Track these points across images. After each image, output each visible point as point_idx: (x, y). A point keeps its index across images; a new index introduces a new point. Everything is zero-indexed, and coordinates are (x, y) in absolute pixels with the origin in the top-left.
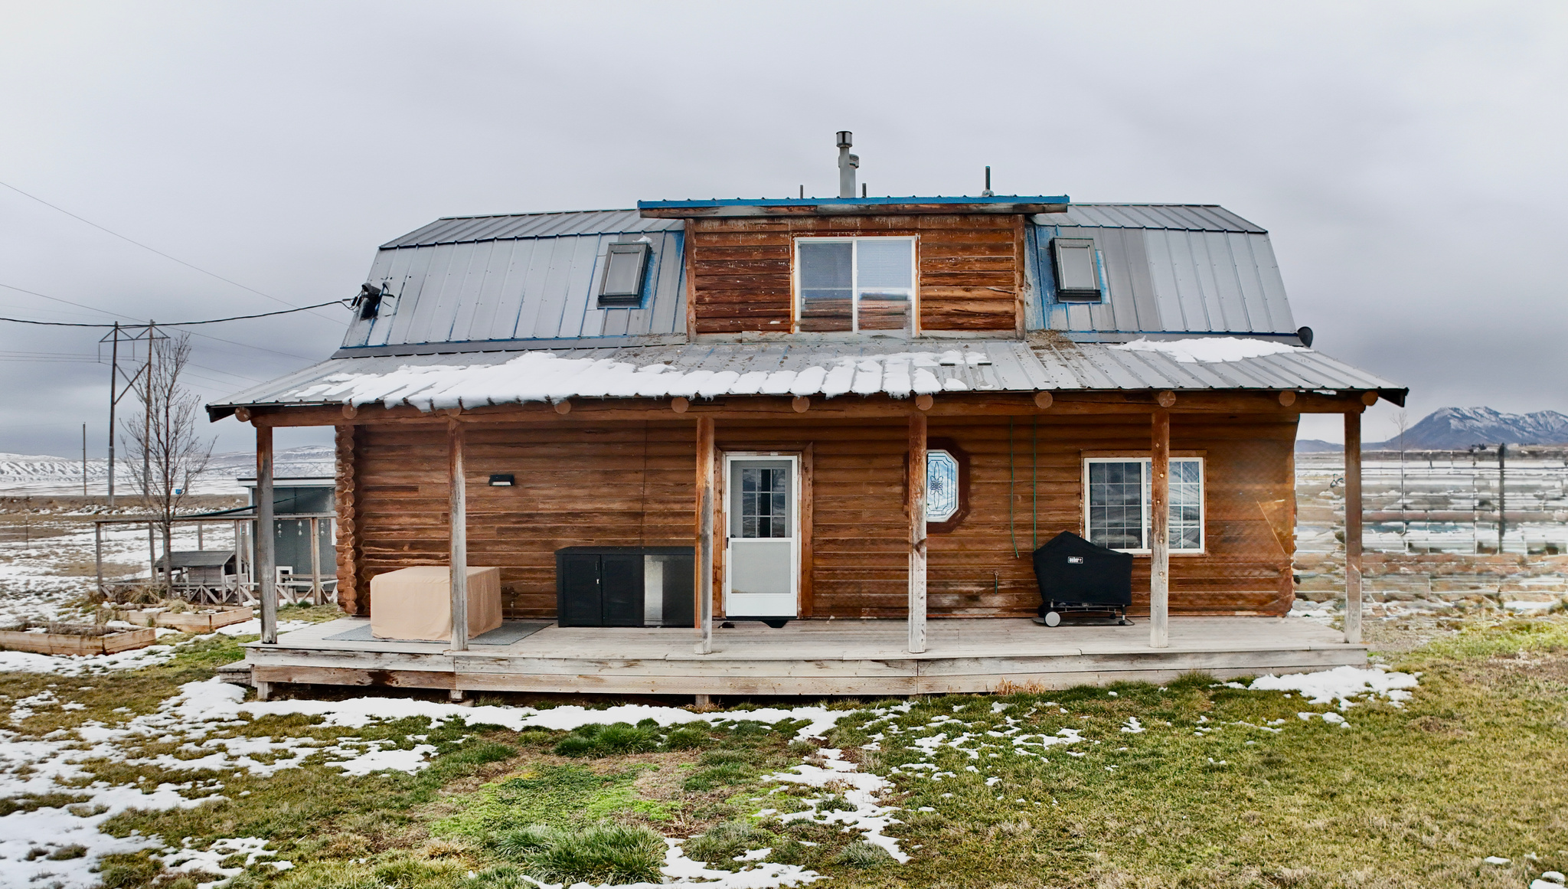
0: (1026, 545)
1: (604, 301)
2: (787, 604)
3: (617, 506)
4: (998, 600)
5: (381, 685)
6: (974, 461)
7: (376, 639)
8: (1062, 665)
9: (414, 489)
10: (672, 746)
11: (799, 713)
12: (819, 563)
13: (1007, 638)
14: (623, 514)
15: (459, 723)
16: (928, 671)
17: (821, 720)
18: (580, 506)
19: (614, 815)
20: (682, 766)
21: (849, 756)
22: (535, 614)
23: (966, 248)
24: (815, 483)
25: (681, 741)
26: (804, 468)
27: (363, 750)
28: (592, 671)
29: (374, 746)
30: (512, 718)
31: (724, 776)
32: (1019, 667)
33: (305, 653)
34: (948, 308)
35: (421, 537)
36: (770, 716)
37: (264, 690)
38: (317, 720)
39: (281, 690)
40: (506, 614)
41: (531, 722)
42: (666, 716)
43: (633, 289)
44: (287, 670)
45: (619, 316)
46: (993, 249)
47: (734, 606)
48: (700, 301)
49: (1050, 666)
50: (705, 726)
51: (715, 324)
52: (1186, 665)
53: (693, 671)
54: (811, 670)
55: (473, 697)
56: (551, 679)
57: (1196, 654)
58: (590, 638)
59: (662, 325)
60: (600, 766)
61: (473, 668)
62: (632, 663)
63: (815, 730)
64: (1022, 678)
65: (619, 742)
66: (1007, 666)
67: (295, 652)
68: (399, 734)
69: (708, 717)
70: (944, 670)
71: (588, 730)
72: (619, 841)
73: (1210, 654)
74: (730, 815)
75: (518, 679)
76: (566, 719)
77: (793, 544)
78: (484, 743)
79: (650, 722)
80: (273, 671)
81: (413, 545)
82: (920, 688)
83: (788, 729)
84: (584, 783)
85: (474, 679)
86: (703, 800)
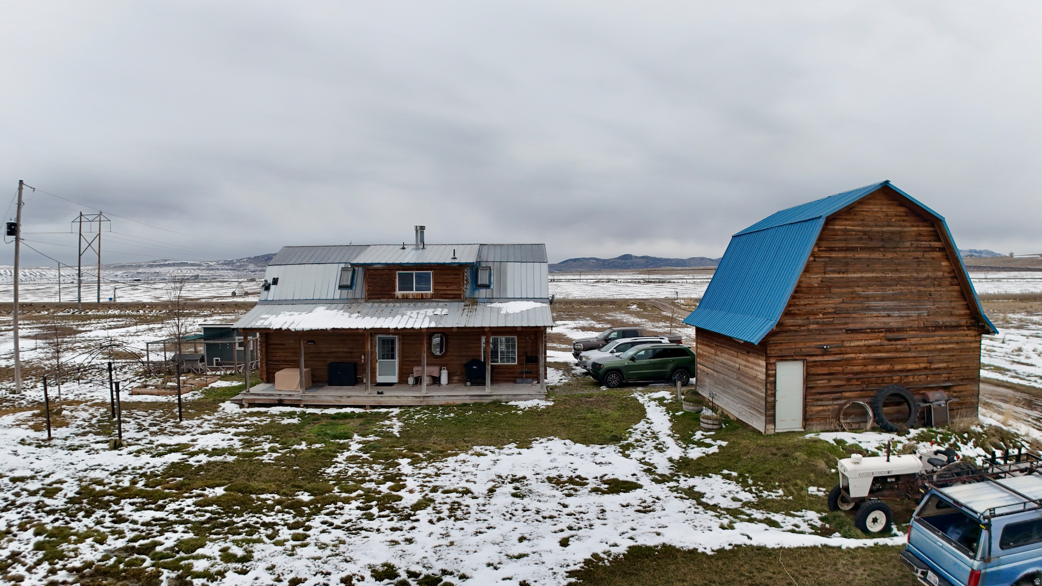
0: (464, 362)
1: (341, 287)
2: (394, 379)
3: (345, 350)
4: (456, 378)
5: (281, 403)
6: (449, 337)
7: (277, 390)
8: (461, 398)
9: (284, 345)
10: (358, 417)
11: (391, 410)
12: (404, 367)
13: (452, 390)
14: (347, 352)
15: (304, 413)
16: (427, 399)
17: (396, 411)
18: (334, 350)
19: (344, 429)
20: (359, 421)
21: (398, 419)
22: (320, 382)
23: (447, 275)
24: (403, 344)
25: (360, 416)
26: (399, 339)
27: (283, 419)
28: (338, 399)
29: (285, 418)
30: (318, 411)
31: (368, 423)
32: (450, 398)
33: (259, 395)
34: (442, 292)
35: (287, 359)
36: (383, 410)
37: (246, 405)
38: (266, 412)
39: (251, 405)
40: (313, 382)
41: (323, 412)
42: (357, 411)
43: (349, 283)
44: (254, 399)
45: (345, 292)
46: (455, 275)
47: (380, 379)
48: (369, 290)
49: (458, 398)
50: (367, 413)
51: (373, 297)
52: (495, 398)
53: (365, 399)
54: (396, 399)
55: (307, 406)
56: (328, 401)
57: (497, 395)
58: (338, 389)
59: (358, 296)
60: (341, 422)
61: (306, 398)
62: (349, 397)
63: (393, 414)
64: (451, 401)
65: (345, 416)
66: (447, 398)
67: (256, 394)
68: (291, 415)
69: (368, 411)
70: (431, 399)
71: (338, 414)
72: (345, 433)
73: (501, 395)
74: (368, 429)
75: (319, 401)
76: (332, 411)
77: (397, 361)
78: (312, 417)
79: (353, 412)
80: (249, 400)
81: (284, 361)
82: (424, 404)
83: (387, 413)
84: (338, 425)
85: (307, 401)
86: (363, 427)
